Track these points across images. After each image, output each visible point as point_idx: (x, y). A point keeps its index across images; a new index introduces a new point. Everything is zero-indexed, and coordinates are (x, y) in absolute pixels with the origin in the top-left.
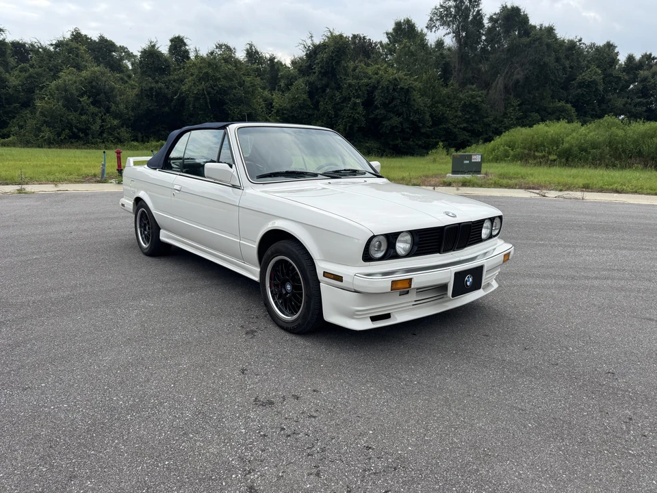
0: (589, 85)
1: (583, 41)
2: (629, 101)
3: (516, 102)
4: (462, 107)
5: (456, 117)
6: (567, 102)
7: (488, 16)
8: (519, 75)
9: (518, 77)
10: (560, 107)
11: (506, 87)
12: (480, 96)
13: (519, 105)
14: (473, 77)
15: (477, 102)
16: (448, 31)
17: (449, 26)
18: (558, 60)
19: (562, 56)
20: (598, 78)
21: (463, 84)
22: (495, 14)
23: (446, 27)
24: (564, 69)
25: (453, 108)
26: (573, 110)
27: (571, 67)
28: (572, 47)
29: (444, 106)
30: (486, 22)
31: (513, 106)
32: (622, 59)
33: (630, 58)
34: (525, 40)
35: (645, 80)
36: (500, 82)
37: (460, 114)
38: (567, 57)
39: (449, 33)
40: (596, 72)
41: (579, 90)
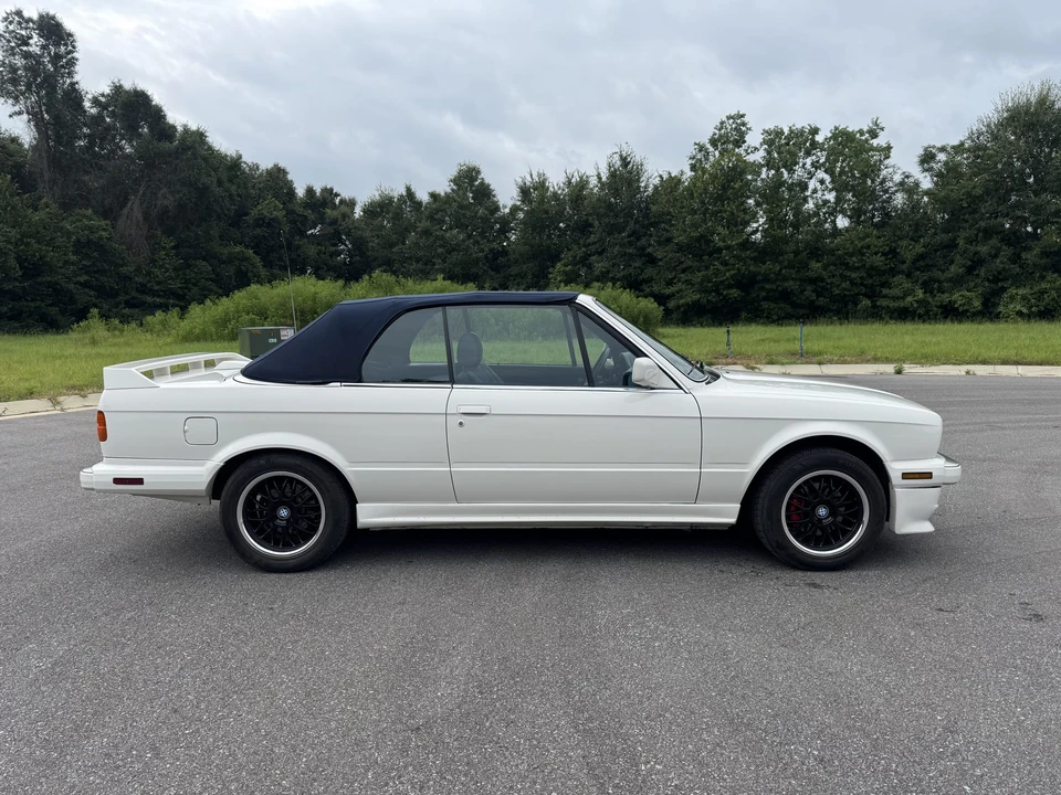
0: (270, 224)
1: (243, 159)
2: (323, 248)
3: (169, 243)
4: (73, 246)
5: (66, 262)
6: (247, 247)
7: (90, 96)
8: (167, 200)
9: (166, 202)
10: (238, 253)
11: (146, 216)
12: (104, 230)
13: (173, 248)
14: (80, 195)
15: (101, 238)
16: (17, 109)
17: (16, 99)
18: (220, 183)
19: (224, 178)
20: (280, 214)
21: (67, 205)
22: (103, 95)
23: (10, 101)
24: (231, 196)
25: (57, 247)
26: (257, 259)
27: (239, 195)
28: (235, 165)
29: (39, 243)
30: (87, 104)
31: (164, 248)
32: (300, 192)
33: (310, 191)
34: (166, 145)
35: (334, 222)
36: (135, 208)
37: (74, 258)
38: (231, 181)
39: (20, 113)
40: (275, 206)
41: (258, 231)
